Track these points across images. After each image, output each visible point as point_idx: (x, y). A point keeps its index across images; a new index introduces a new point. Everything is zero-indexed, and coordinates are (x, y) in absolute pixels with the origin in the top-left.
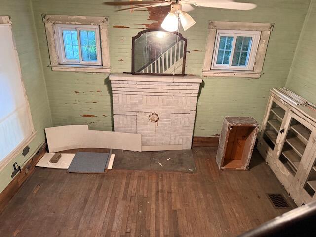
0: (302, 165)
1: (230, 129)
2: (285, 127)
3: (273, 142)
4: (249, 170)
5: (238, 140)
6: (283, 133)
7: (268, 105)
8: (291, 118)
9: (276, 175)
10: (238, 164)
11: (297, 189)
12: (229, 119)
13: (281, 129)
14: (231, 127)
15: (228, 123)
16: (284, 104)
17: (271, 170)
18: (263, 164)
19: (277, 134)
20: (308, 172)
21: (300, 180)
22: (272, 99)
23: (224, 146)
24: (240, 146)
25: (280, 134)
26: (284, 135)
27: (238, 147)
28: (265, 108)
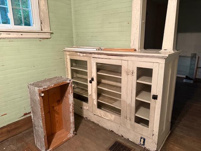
0: (125, 101)
1: (43, 95)
2: (93, 75)
3: (84, 96)
4: (76, 134)
5: (53, 107)
6: (93, 82)
7: (67, 65)
8: (95, 64)
9: (100, 125)
10: (63, 135)
11: (129, 126)
12: (36, 85)
13: (89, 79)
14: (43, 92)
15: (37, 89)
16: (83, 56)
17: (93, 122)
18: (83, 121)
19: (87, 86)
20: (133, 105)
21: (128, 116)
22: (68, 58)
23: (41, 121)
24: (58, 114)
25: (89, 84)
26: (95, 83)
27: (56, 115)
28: (65, 68)
